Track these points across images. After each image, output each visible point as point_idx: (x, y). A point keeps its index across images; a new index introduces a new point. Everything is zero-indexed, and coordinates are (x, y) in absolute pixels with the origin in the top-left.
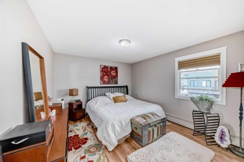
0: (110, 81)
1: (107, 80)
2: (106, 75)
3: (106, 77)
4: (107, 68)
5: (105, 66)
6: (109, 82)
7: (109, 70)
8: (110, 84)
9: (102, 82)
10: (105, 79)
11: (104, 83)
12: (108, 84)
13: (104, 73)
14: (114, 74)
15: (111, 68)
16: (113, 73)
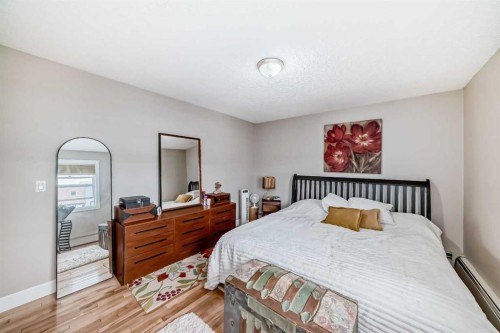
0: (350, 162)
1: (341, 161)
2: (339, 148)
3: (340, 153)
4: (342, 128)
5: (336, 127)
6: (347, 167)
7: (348, 133)
8: (352, 172)
9: (328, 167)
10: (336, 159)
11: (333, 167)
12: (343, 171)
13: (334, 145)
14: (365, 144)
15: (356, 127)
16: (364, 140)
